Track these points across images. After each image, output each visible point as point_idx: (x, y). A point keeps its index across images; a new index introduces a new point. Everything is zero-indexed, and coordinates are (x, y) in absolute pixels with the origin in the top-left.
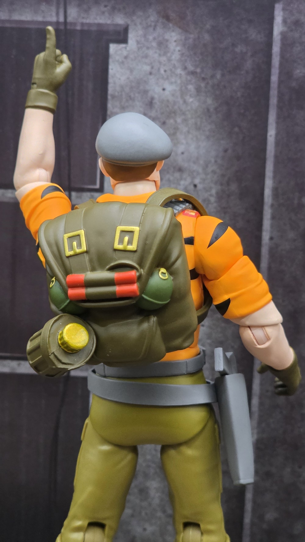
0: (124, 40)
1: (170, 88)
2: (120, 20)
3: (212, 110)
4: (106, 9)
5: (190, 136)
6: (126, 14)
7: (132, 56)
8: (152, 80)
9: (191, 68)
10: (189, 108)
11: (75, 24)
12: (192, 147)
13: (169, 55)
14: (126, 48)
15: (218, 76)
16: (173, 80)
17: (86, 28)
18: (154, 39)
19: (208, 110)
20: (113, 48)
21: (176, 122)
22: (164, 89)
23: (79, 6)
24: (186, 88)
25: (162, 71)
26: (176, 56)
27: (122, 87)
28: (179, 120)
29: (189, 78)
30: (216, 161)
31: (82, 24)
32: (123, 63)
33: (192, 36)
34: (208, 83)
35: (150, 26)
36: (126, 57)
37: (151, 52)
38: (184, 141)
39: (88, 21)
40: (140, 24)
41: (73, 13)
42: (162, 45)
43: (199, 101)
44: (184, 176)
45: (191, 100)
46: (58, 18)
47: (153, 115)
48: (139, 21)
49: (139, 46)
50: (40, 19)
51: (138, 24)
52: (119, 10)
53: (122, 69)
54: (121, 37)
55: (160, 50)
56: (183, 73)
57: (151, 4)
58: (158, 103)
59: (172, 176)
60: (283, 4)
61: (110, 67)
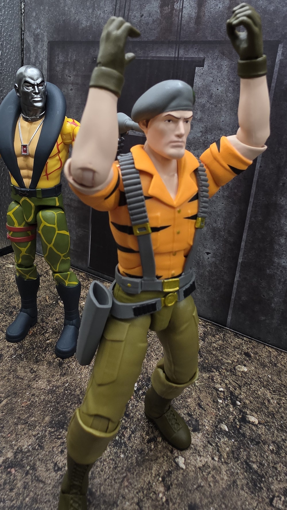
0: (203, 65)
1: (220, 89)
2: (201, 56)
4: (196, 50)
5: (228, 113)
6: (204, 52)
7: (205, 73)
8: (213, 85)
10: (228, 99)
11: (182, 58)
12: (227, 119)
13: (222, 72)
14: (203, 69)
16: (223, 85)
17: (186, 60)
18: (216, 64)
20: (197, 69)
21: (221, 105)
22: (218, 89)
23: (184, 49)
24: (229, 89)
25: (218, 81)
26: (225, 73)
27: (199, 88)
28: (223, 105)
29: (230, 84)
31: (185, 58)
32: (201, 76)
33: (234, 63)
35: (215, 58)
36: (202, 74)
37: (214, 71)
38: (224, 115)
39: (188, 56)
40: (211, 57)
41: (182, 52)
42: (220, 67)
43: (234, 96)
44: (222, 133)
45: (230, 95)
46: (175, 55)
47: (212, 102)
48: (210, 55)
49: (209, 68)
50: (168, 56)
51: (209, 57)
52: (202, 50)
53: (200, 79)
54: (201, 64)
55: (218, 70)
56: (227, 81)
57: (216, 47)
58: (214, 96)
59: (217, 132)
60: (283, 44)
61: (195, 78)
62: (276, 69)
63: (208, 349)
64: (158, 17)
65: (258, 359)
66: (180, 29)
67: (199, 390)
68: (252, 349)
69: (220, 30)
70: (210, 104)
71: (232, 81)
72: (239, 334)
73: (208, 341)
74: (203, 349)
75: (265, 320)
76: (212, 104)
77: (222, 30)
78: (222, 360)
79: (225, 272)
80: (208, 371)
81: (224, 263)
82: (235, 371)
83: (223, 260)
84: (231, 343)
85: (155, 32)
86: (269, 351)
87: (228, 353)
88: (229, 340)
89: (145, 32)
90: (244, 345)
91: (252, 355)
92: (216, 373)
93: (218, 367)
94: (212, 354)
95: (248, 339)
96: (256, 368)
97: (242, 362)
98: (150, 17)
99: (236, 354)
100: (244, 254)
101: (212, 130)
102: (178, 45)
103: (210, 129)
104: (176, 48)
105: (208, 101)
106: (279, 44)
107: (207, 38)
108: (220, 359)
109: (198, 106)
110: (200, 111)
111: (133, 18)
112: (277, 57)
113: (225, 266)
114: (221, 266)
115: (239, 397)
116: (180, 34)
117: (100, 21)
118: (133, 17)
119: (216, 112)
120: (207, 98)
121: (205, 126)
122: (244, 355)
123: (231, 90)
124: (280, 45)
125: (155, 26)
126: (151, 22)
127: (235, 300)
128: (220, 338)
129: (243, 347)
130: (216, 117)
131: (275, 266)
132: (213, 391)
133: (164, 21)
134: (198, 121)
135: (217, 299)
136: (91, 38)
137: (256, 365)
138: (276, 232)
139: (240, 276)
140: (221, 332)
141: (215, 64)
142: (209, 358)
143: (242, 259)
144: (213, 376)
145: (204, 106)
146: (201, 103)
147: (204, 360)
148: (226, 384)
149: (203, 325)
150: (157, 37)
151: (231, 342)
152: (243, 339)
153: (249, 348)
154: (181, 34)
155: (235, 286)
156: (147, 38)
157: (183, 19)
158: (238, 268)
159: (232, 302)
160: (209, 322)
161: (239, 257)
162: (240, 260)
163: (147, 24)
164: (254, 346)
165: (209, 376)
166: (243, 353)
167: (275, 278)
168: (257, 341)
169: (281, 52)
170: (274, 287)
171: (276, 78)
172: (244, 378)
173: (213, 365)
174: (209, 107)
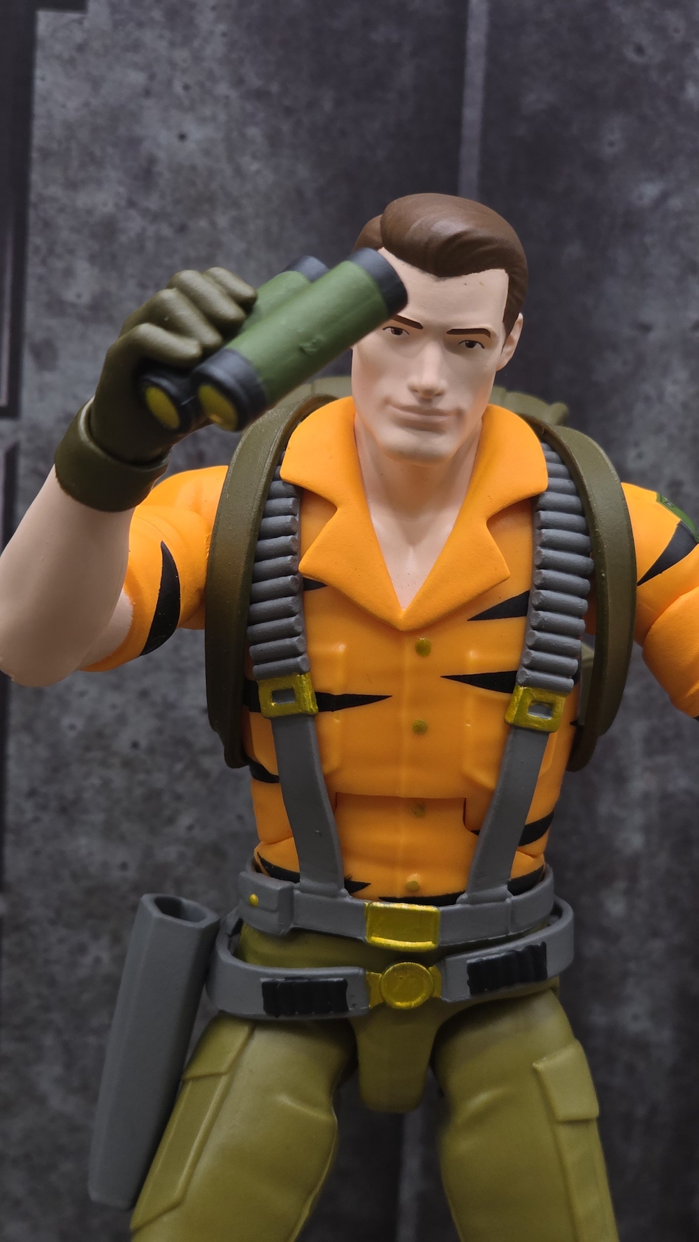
1: (197, 133)
3: (309, 194)
7: (96, 45)
8: (151, 111)
9: (254, 81)
10: (248, 188)
13: (196, 43)
14: (80, 22)
15: (328, 105)
16: (207, 112)
19: (300, 194)
20: (45, 21)
21: (213, 224)
22: (182, 137)
24: (242, 135)
25: (178, 88)
26: (215, 48)
28: (222, 221)
29: (249, 107)
32: (71, 62)
34: (298, 123)
36: (81, 48)
37: (148, 36)
42: (179, 18)
43: (275, 170)
45: (253, 167)
47: (152, 207)
49: (117, 17)
53: (69, 78)
55: (171, 29)
56: (232, 93)
58: (167, 174)
61: (38, 73)
70: (143, 217)
76: (156, 217)
105: (132, 204)
110: (92, 258)
120: (120, 184)
145: (108, 230)
146: (89, 212)
174: (141, 237)
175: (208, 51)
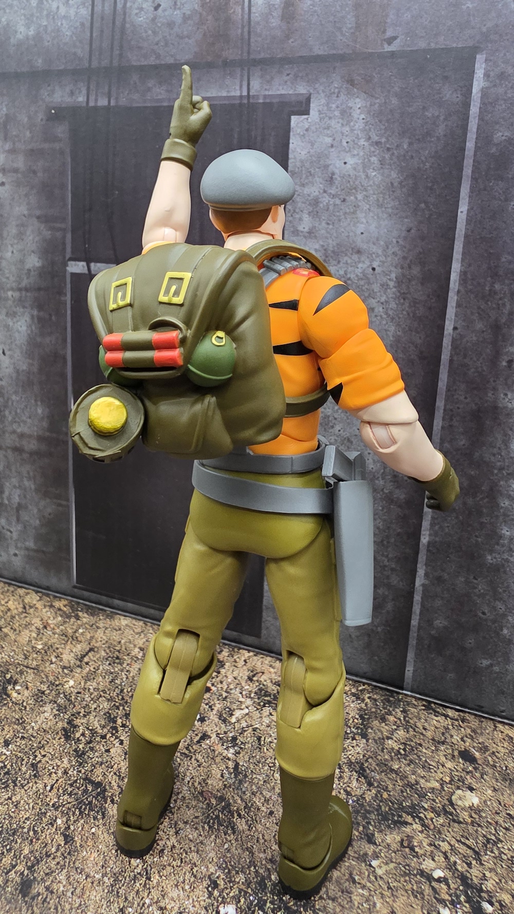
0: (306, 112)
1: (351, 161)
2: (302, 89)
3: (396, 184)
4: (288, 78)
5: (371, 214)
6: (308, 82)
7: (313, 128)
8: (333, 153)
9: (375, 138)
10: (371, 183)
11: (257, 97)
12: (373, 227)
13: (352, 124)
14: (307, 119)
15: (405, 147)
16: (356, 152)
17: (268, 101)
18: (337, 107)
19: (392, 184)
20: (294, 119)
21: (356, 198)
22: (345, 163)
23: (262, 77)
24: (369, 161)
25: (345, 144)
26: (360, 125)
27: (302, 161)
28: (360, 197)
29: (372, 149)
30: (397, 242)
31: (265, 97)
32: (304, 135)
33: (378, 101)
34: (393, 154)
35: (334, 93)
36: (307, 130)
37: (333, 123)
38: (364, 220)
39: (270, 93)
40: (323, 91)
41: (256, 85)
42: (346, 114)
43: (382, 175)
44: (363, 259)
45: (374, 174)
46: (241, 92)
47: (333, 192)
48: (322, 88)
49: (322, 116)
50: (225, 94)
51: (321, 92)
52: (302, 78)
53: (303, 142)
54: (303, 108)
55: (342, 119)
56: (366, 144)
57: (334, 68)
58: (339, 179)
59: (351, 258)
60: (486, 54)
61: (291, 141)
62: (474, 110)
63: (379, 757)
64: (194, 9)
65: (492, 763)
66: (249, 32)
67: (389, 888)
68: (472, 738)
69: (340, 29)
70: (329, 196)
71: (377, 143)
72: (435, 703)
73: (373, 735)
74: (370, 760)
75: (491, 665)
76: (334, 196)
77: (344, 29)
78: (417, 783)
79: (392, 570)
80: (395, 823)
81: (389, 549)
82: (455, 809)
83: (385, 543)
84: (424, 732)
85: (190, 41)
86: (507, 735)
87: (426, 761)
88: (419, 725)
89: (166, 45)
90: (453, 732)
91: (477, 755)
92: (415, 826)
93: (413, 806)
94: (392, 770)
95: (457, 713)
96: (495, 790)
97: (462, 780)
98: (175, 9)
99: (443, 759)
100: (432, 525)
101: (338, 255)
102: (246, 69)
103: (333, 252)
104: (242, 76)
105: (325, 192)
106: (476, 53)
107: (311, 50)
108: (413, 782)
109: (303, 203)
110: (309, 213)
111: (136, 14)
112: (475, 83)
113: (390, 556)
114: (383, 555)
115: (483, 887)
116: (249, 45)
117: (59, 24)
118: (137, 11)
119: (345, 213)
120: (321, 184)
121: (323, 246)
122: (460, 760)
123: (376, 162)
124: (478, 56)
125: (190, 28)
126: (179, 20)
127: (420, 628)
128: (398, 722)
129: (452, 736)
130: (345, 224)
131: (503, 546)
132: (420, 882)
133: (210, 17)
134: (305, 237)
135: (379, 629)
136: (39, 63)
137: (494, 781)
138: (501, 469)
139: (426, 575)
140: (396, 704)
141: (334, 106)
142: (389, 782)
143: (430, 535)
144: (410, 838)
145: (316, 202)
146: (309, 195)
147: (379, 792)
148: (445, 854)
149: (354, 695)
150: (195, 52)
151: (425, 729)
152: (446, 716)
153: (465, 739)
154: (252, 44)
155: (417, 598)
156: (172, 56)
157: (253, 9)
158: (422, 557)
159: (413, 634)
160: (364, 684)
161: (423, 533)
162: (425, 539)
163: (171, 25)
164: (474, 731)
165: (402, 840)
166: (456, 753)
167: (505, 572)
168: (476, 715)
169: (483, 71)
170: (504, 591)
171: (475, 130)
172: (479, 826)
173: (401, 804)
174: (328, 204)
175: (357, 127)
